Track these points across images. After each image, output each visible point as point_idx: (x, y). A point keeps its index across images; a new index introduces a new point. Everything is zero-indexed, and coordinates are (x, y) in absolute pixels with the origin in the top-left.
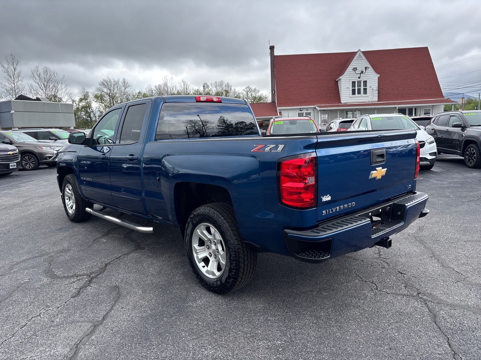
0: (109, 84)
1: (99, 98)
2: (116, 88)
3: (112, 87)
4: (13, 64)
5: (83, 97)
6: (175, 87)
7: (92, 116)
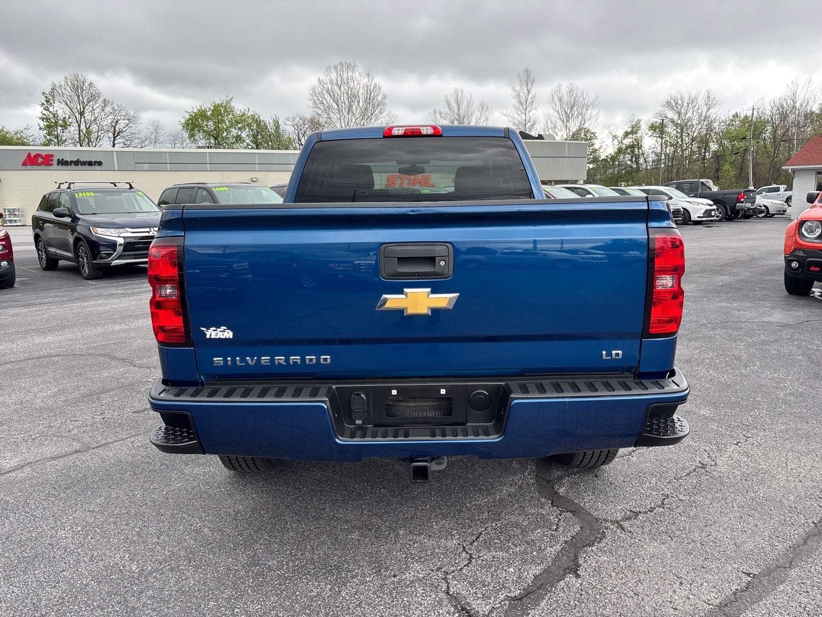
0: (680, 102)
1: (659, 129)
2: (691, 110)
3: (684, 107)
4: (527, 84)
5: (631, 129)
6: (813, 98)
7: (642, 161)
